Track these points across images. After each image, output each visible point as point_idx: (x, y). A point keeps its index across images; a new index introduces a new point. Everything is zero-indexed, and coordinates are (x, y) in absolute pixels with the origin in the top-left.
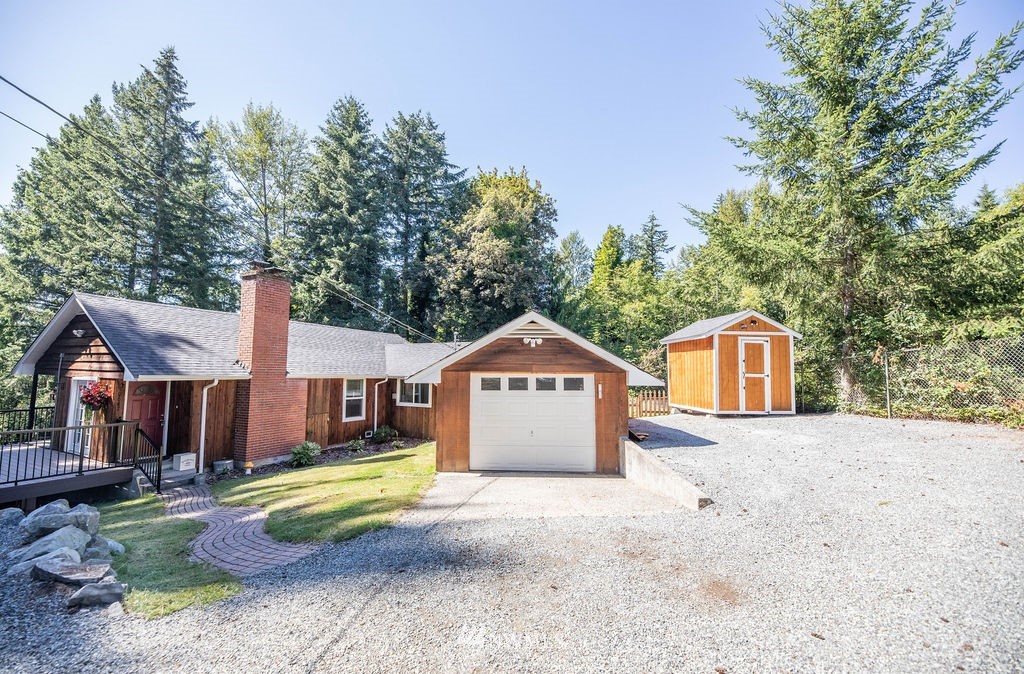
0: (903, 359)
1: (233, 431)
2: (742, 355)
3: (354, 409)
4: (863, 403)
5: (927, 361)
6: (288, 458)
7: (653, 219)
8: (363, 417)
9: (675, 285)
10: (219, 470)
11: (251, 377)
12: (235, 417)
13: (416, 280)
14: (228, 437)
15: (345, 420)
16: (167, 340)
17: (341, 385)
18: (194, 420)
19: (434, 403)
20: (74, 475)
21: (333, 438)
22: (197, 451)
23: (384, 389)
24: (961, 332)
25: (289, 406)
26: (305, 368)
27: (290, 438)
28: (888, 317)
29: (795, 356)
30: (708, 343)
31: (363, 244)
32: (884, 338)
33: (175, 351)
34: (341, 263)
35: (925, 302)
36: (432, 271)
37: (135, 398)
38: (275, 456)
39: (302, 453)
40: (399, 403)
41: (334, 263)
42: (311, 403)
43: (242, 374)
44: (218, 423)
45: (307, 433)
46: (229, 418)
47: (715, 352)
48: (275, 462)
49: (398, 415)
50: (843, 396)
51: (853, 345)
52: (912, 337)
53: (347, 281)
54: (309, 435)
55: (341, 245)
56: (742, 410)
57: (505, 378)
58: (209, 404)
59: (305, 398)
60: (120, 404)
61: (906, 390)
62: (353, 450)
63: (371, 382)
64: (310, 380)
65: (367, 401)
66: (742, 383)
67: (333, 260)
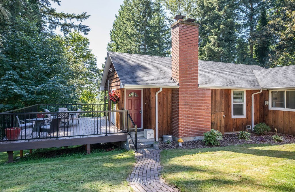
1: (171, 119)
3: (238, 110)
6: (202, 138)
8: (244, 116)
10: (165, 140)
11: (179, 87)
12: (172, 111)
13: (260, 38)
14: (169, 122)
15: (233, 117)
16: (138, 67)
17: (230, 94)
18: (152, 111)
20: (104, 135)
21: (227, 128)
22: (155, 129)
23: (258, 98)
25: (200, 106)
26: (208, 82)
27: (202, 126)
31: (227, 25)
33: (143, 73)
34: (216, 37)
37: (129, 99)
38: (194, 136)
39: (211, 137)
40: (270, 108)
41: (212, 38)
42: (213, 104)
43: (174, 85)
44: (164, 114)
45: (212, 124)
46: (169, 111)
48: (195, 140)
49: (271, 116)
53: (219, 46)
54: (213, 125)
55: (216, 28)
58: (159, 103)
59: (209, 101)
60: (123, 101)
62: (242, 138)
63: (249, 93)
64: (212, 90)
65: (247, 105)
67: (212, 36)
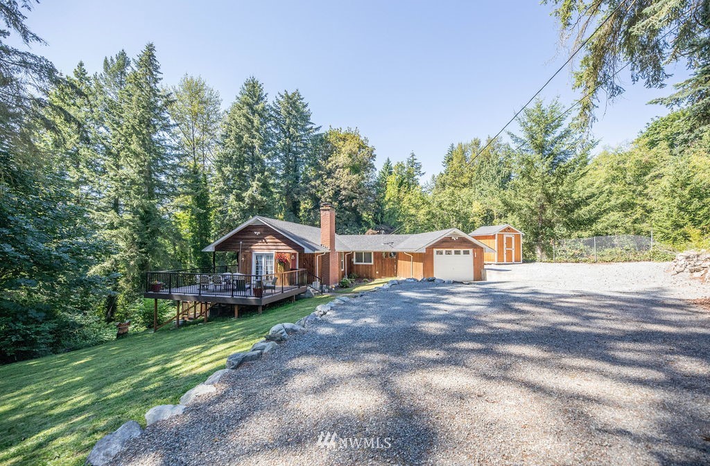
0: (559, 243)
1: (322, 274)
2: (505, 242)
4: (545, 258)
5: (566, 244)
6: (337, 285)
7: (413, 155)
8: (344, 269)
9: (439, 200)
10: (323, 288)
11: (330, 251)
12: (322, 268)
15: (341, 270)
18: (316, 269)
19: (375, 263)
23: (348, 257)
24: (576, 235)
25: (336, 263)
26: (340, 248)
28: (555, 229)
29: (522, 241)
30: (493, 237)
32: (553, 236)
34: (260, 184)
35: (566, 225)
36: (314, 190)
39: (346, 282)
40: (355, 263)
41: (256, 184)
47: (496, 240)
49: (355, 268)
50: (538, 256)
51: (542, 238)
52: (562, 235)
56: (505, 262)
57: (444, 250)
58: (318, 262)
61: (559, 254)
63: (345, 253)
65: (344, 262)
66: (505, 252)
